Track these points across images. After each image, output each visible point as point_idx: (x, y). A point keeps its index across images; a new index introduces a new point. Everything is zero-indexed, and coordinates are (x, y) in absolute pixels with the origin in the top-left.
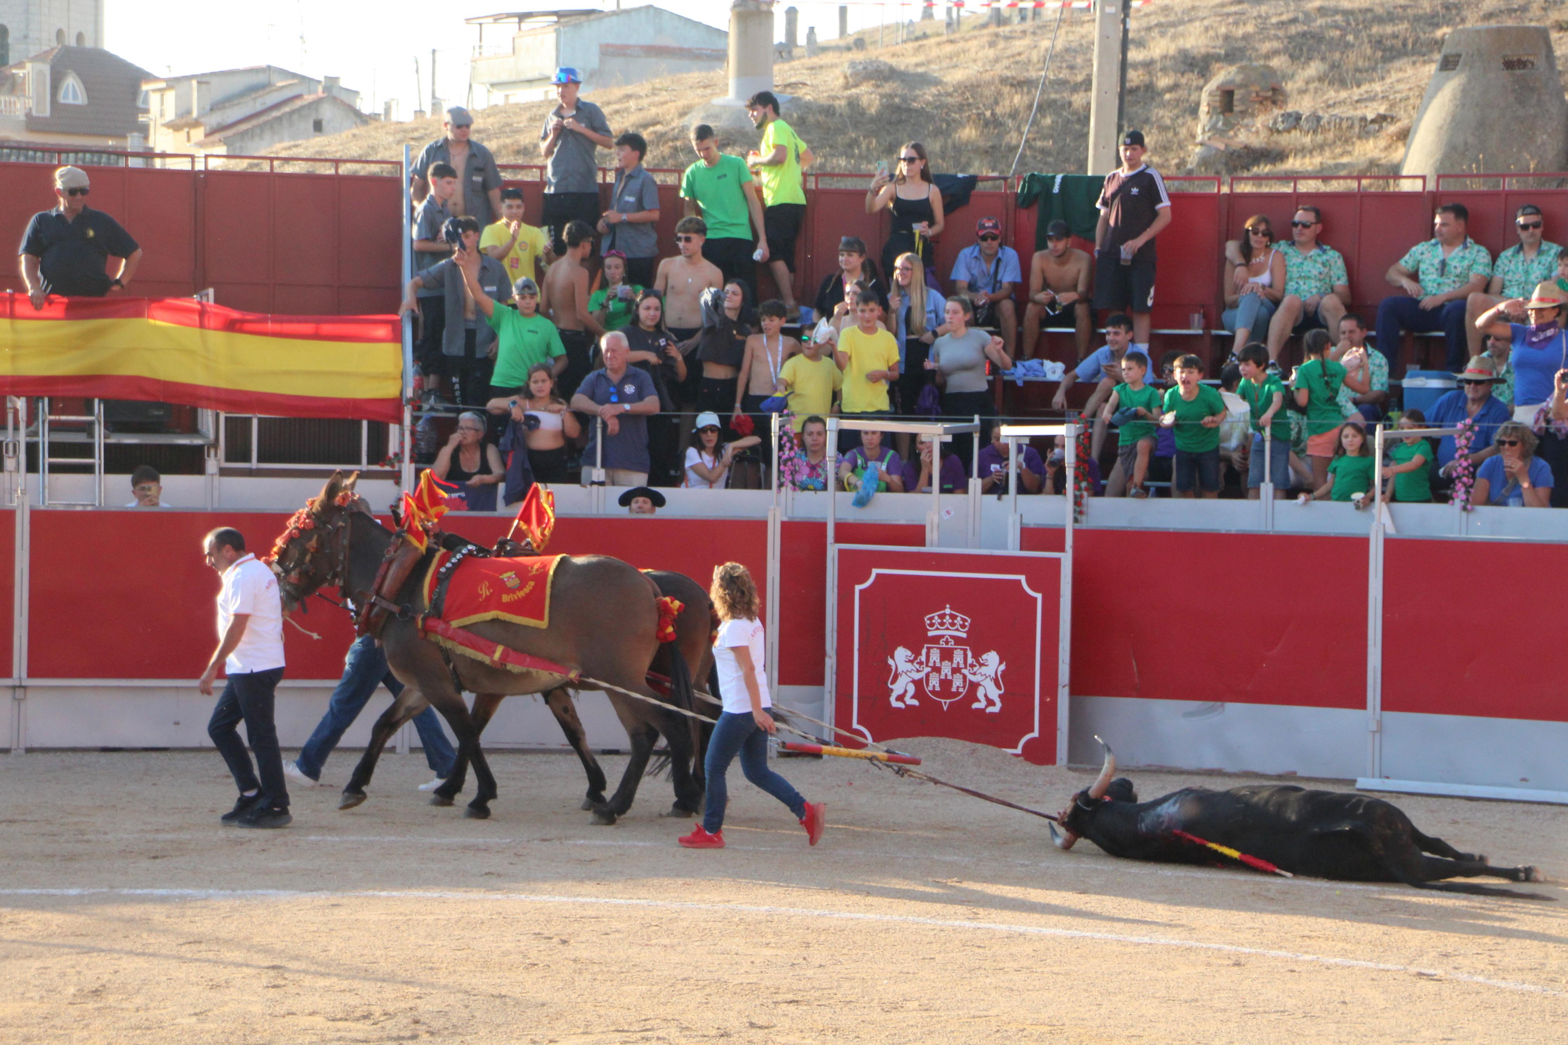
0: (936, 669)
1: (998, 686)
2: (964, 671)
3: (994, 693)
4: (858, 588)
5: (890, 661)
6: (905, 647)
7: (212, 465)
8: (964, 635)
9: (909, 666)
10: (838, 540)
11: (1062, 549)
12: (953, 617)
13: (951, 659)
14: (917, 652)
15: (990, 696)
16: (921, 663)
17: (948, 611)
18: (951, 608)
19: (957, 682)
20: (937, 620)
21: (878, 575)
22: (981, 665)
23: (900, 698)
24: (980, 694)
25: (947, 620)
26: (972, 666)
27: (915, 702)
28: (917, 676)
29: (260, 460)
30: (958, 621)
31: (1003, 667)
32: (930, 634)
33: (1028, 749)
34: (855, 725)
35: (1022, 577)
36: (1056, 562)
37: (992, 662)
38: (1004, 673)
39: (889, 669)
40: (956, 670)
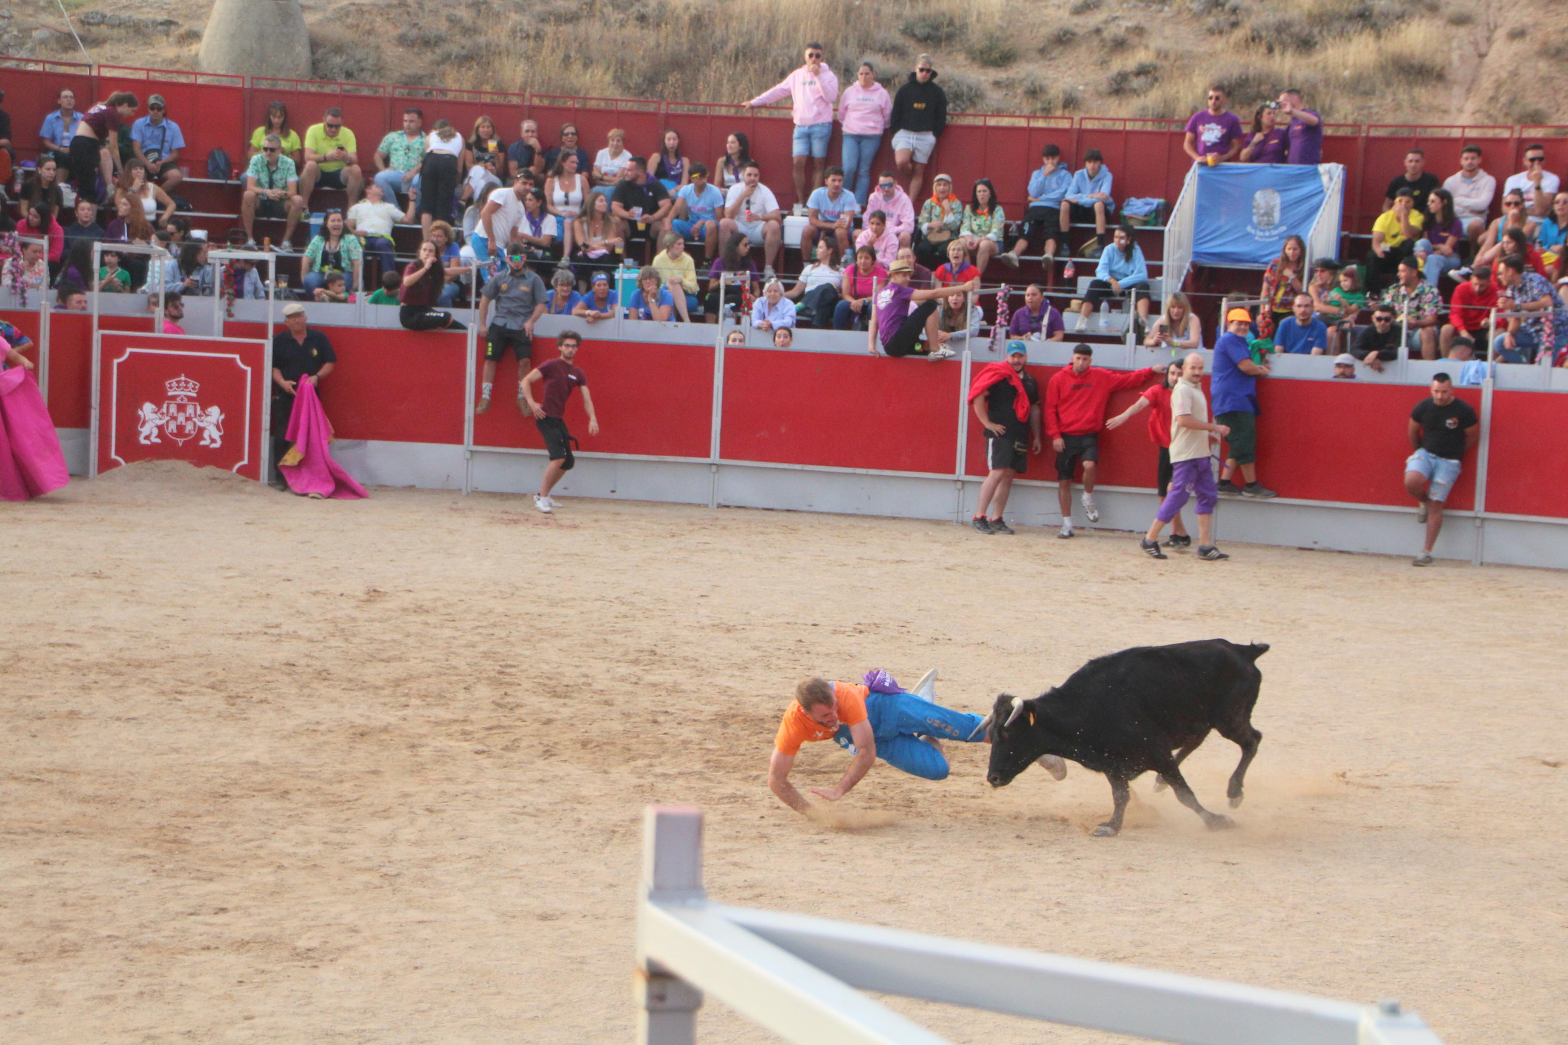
0: (174, 418)
1: (219, 430)
2: (195, 420)
3: (216, 435)
4: (116, 361)
5: (140, 412)
6: (152, 402)
8: (195, 395)
9: (154, 416)
10: (101, 326)
11: (264, 336)
12: (186, 382)
13: (185, 412)
14: (159, 405)
15: (214, 436)
16: (162, 414)
17: (183, 378)
18: (186, 376)
19: (189, 427)
20: (174, 384)
21: (131, 353)
22: (207, 415)
23: (147, 437)
24: (206, 435)
25: (183, 384)
26: (200, 416)
27: (158, 441)
28: (160, 423)
30: (191, 385)
31: (223, 417)
32: (171, 393)
33: (240, 471)
34: (113, 456)
35: (237, 357)
36: (262, 346)
37: (215, 413)
38: (223, 421)
39: (139, 417)
40: (188, 419)
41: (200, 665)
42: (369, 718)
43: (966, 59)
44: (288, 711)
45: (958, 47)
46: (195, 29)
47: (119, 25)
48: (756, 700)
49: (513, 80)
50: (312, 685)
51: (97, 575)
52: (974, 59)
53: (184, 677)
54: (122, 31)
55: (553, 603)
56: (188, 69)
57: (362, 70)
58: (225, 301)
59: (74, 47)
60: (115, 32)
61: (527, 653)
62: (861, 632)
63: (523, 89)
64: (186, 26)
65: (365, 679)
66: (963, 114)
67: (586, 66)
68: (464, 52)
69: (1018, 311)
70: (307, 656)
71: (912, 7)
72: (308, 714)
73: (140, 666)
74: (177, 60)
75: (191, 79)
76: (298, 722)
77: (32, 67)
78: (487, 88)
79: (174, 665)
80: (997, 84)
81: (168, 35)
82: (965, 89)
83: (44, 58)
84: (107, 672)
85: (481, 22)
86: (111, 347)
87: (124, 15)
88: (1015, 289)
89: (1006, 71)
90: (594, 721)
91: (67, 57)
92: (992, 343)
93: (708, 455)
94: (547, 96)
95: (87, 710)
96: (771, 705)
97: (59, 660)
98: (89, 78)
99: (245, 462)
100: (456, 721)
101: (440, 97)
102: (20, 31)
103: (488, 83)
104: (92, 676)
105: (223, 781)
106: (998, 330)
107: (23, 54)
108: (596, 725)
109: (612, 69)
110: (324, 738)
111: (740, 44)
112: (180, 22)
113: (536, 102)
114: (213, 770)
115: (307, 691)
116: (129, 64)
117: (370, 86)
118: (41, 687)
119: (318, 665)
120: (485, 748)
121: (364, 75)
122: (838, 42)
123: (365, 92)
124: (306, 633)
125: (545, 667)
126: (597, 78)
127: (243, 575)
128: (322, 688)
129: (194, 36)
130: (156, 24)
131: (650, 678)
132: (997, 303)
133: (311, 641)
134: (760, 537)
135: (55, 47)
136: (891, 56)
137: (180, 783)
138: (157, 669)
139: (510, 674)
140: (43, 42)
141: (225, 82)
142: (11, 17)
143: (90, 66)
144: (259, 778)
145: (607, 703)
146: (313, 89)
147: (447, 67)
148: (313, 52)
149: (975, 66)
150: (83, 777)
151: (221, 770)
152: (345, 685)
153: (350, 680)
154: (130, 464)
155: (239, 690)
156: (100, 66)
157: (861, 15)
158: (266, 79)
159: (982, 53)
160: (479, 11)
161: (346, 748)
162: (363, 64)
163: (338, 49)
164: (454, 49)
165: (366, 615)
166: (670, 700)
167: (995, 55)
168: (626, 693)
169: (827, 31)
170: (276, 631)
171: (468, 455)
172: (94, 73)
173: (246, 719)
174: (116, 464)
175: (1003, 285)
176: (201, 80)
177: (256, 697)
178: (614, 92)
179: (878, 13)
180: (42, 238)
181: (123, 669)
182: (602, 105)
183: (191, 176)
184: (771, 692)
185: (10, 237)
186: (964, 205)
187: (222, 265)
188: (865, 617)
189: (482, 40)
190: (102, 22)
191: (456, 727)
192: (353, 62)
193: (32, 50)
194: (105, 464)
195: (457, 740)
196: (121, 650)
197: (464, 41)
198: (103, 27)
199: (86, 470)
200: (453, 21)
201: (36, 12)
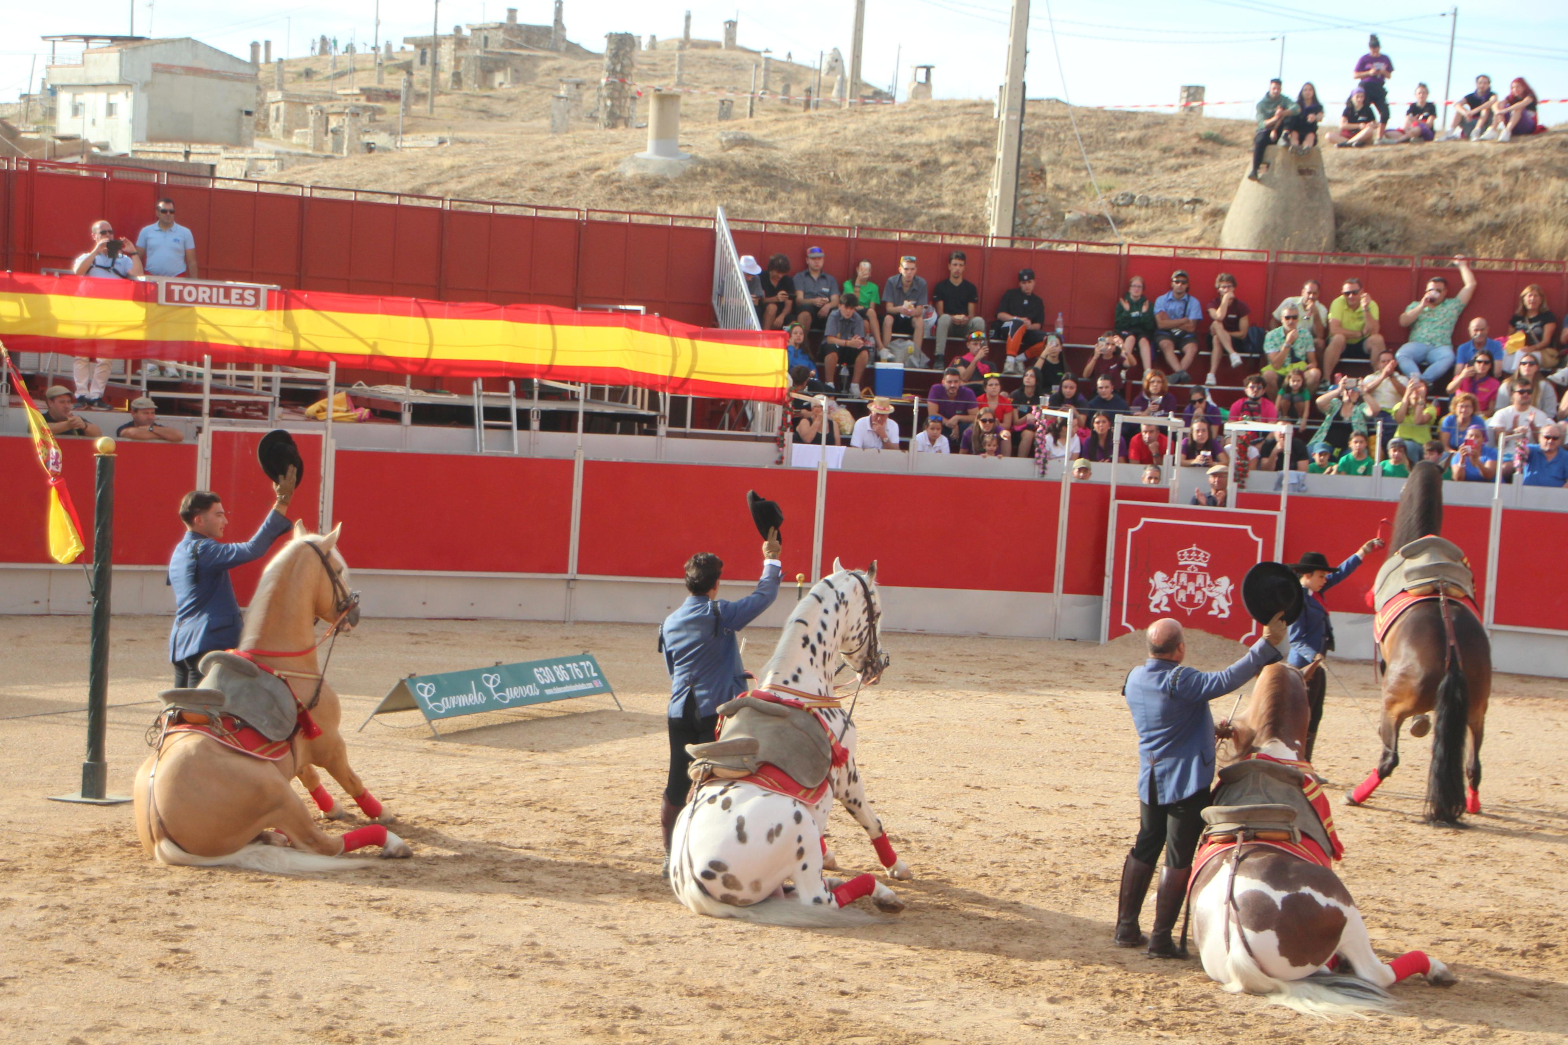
0: (1184, 588)
1: (1228, 600)
2: (1204, 589)
3: (1225, 605)
4: (1130, 531)
5: (1151, 581)
6: (1162, 571)
7: (663, 428)
8: (1205, 565)
9: (1165, 585)
10: (1118, 497)
11: (1277, 508)
12: (1198, 552)
13: (1194, 581)
15: (1222, 607)
16: (1173, 583)
17: (1194, 548)
18: (1197, 546)
19: (1198, 596)
20: (1186, 554)
21: (1146, 523)
22: (1216, 586)
23: (1157, 606)
24: (1215, 605)
25: (1194, 554)
26: (1210, 586)
27: (1168, 609)
28: (1170, 592)
29: (692, 426)
31: (1232, 587)
32: (1181, 563)
34: (1124, 623)
35: (1249, 528)
36: (1274, 518)
37: (1225, 584)
38: (1232, 592)
39: (1150, 586)
40: (1198, 589)
46: (1222, 207)
47: (1147, 205)
49: (1550, 247)
54: (1150, 211)
56: (1211, 245)
57: (1387, 242)
59: (1106, 228)
60: (1143, 212)
63: (1561, 256)
64: (1213, 203)
68: (1499, 220)
74: (1202, 236)
75: (1216, 255)
77: (1062, 248)
78: (1519, 256)
83: (1076, 239)
85: (1518, 189)
86: (1127, 517)
87: (1154, 195)
91: (1100, 238)
98: (1118, 257)
102: (1053, 215)
103: (1521, 251)
107: (1057, 236)
112: (1206, 200)
116: (1155, 242)
117: (1394, 257)
121: (1388, 246)
123: (1388, 263)
129: (1218, 214)
130: (1182, 202)
135: (1086, 228)
140: (1076, 224)
141: (1247, 257)
142: (1045, 202)
143: (1120, 245)
146: (1333, 262)
148: (1337, 225)
158: (1288, 253)
160: (1517, 179)
162: (1389, 236)
163: (1364, 221)
164: (1487, 218)
172: (1124, 251)
174: (1126, 631)
176: (1227, 256)
180: (1066, 410)
189: (1518, 208)
190: (1131, 203)
192: (1376, 235)
193: (1065, 232)
194: (1116, 630)
197: (1498, 210)
198: (1132, 208)
199: (1098, 638)
200: (1488, 189)
201: (1069, 195)
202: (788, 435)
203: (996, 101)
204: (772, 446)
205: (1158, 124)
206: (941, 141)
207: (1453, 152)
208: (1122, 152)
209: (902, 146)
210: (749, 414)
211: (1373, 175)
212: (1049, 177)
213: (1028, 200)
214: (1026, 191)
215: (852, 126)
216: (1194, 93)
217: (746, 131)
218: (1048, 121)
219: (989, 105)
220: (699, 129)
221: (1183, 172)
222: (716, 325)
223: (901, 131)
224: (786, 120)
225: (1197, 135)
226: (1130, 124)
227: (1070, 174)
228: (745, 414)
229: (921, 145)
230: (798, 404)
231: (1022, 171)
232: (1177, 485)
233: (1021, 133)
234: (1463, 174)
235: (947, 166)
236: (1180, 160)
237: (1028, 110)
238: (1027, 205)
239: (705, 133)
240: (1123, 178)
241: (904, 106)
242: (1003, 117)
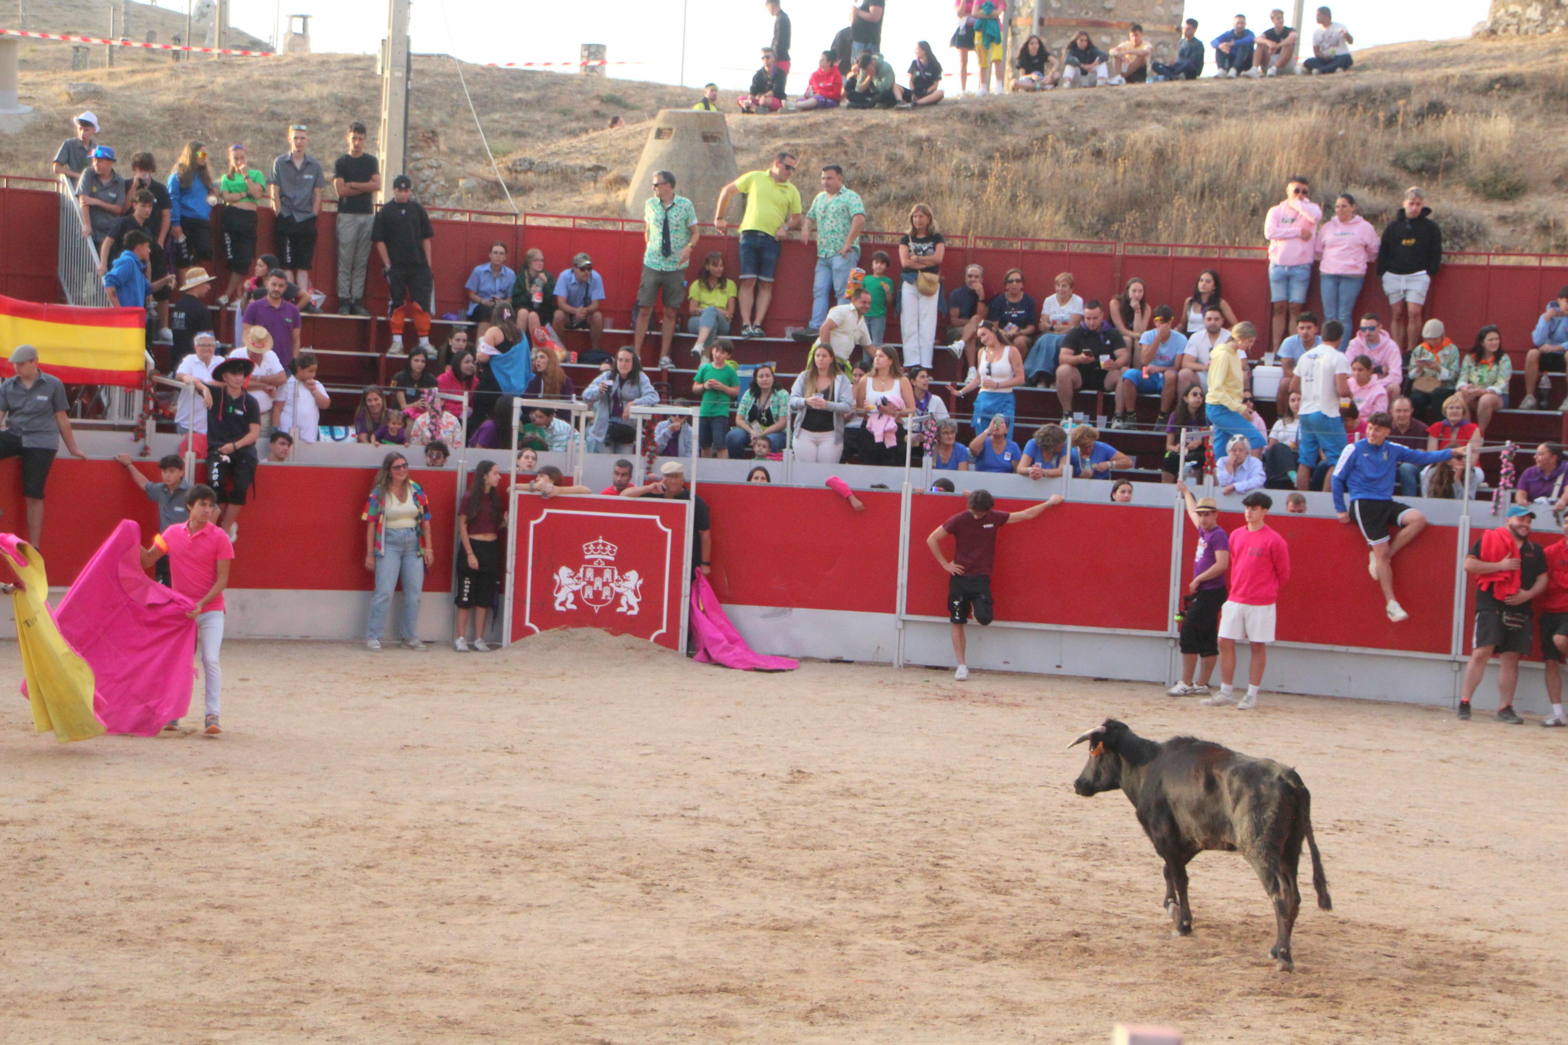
0: (591, 583)
1: (637, 596)
2: (612, 585)
3: (634, 601)
4: (533, 523)
5: (556, 577)
6: (568, 566)
8: (612, 559)
9: (570, 581)
11: (687, 497)
12: (604, 545)
13: (602, 576)
14: (576, 570)
15: (631, 603)
16: (579, 579)
17: (601, 541)
18: (604, 539)
19: (606, 592)
20: (592, 547)
21: (549, 514)
22: (625, 580)
23: (563, 604)
24: (623, 601)
25: (600, 547)
26: (618, 581)
27: (574, 607)
28: (576, 588)
30: (608, 548)
31: (641, 582)
32: (587, 557)
33: (657, 640)
34: (528, 623)
35: (657, 518)
36: (683, 507)
37: (633, 578)
38: (641, 587)
39: (554, 582)
40: (605, 584)
41: (613, 849)
42: (792, 911)
43: (1467, 191)
44: (706, 901)
45: (1457, 179)
46: (624, 174)
47: (547, 172)
48: (1220, 903)
49: (955, 222)
50: (732, 874)
51: (509, 751)
52: (1476, 192)
53: (597, 862)
54: (550, 178)
55: (992, 789)
56: (615, 216)
58: (646, 458)
59: (501, 196)
60: (543, 179)
61: (964, 843)
62: (1342, 830)
63: (966, 230)
64: (616, 170)
65: (789, 868)
66: (1462, 253)
67: (1035, 205)
68: (904, 193)
69: (1526, 472)
70: (727, 841)
71: (1405, 136)
72: (728, 905)
73: (552, 849)
74: (605, 206)
75: (619, 226)
76: (717, 913)
77: (457, 217)
79: (587, 849)
80: (1502, 219)
81: (595, 181)
82: (1465, 225)
83: (470, 208)
84: (518, 855)
85: (923, 161)
86: (529, 508)
87: (553, 161)
88: (1522, 447)
89: (1514, 204)
90: (1038, 921)
91: (492, 206)
92: (1496, 508)
93: (1164, 628)
94: (991, 238)
95: (496, 897)
96: (1239, 910)
97: (470, 841)
98: (515, 228)
99: (664, 630)
100: (886, 917)
101: (878, 241)
102: (447, 181)
104: (503, 859)
105: (638, 977)
106: (1502, 493)
107: (450, 204)
108: (1040, 926)
109: (1064, 208)
110: (743, 933)
111: (1206, 180)
112: (609, 167)
113: (980, 244)
114: (626, 964)
115: (726, 880)
116: (555, 212)
118: (451, 870)
119: (738, 851)
120: (918, 948)
122: (1318, 176)
124: (726, 817)
125: (983, 859)
126: (1047, 218)
127: (660, 752)
128: (741, 876)
129: (623, 181)
130: (583, 169)
131: (1100, 875)
132: (1500, 462)
133: (730, 825)
134: (1225, 720)
135: (481, 196)
136: (1379, 190)
137: (591, 978)
138: (569, 853)
139: (945, 867)
140: (470, 191)
142: (439, 167)
143: (516, 215)
144: (674, 974)
145: (1052, 901)
147: (885, 209)
149: (1477, 199)
150: (492, 968)
151: (635, 965)
152: (767, 874)
153: (772, 869)
154: (545, 632)
155: (655, 877)
156: (526, 215)
157: (1345, 146)
159: (1485, 185)
160: (921, 150)
161: (768, 944)
164: (894, 189)
165: (789, 798)
166: (1123, 901)
167: (1501, 186)
168: (1073, 891)
169: (1307, 164)
170: (694, 814)
171: (900, 625)
172: (520, 222)
173: (661, 909)
174: (530, 631)
175: (1508, 443)
176: (628, 227)
177: (674, 884)
178: (1065, 233)
179: (1364, 143)
180: (461, 394)
181: (535, 852)
182: (1050, 247)
183: (614, 327)
184: (1238, 895)
185: (430, 393)
186: (1462, 353)
187: (644, 421)
188: (1346, 813)
189: (923, 179)
190: (530, 170)
191: (886, 924)
193: (459, 200)
194: (520, 632)
195: (888, 938)
196: (532, 831)
197: (904, 181)
198: (530, 175)
199: (500, 639)
200: (893, 160)
201: (464, 161)
202: (151, 424)
203: (379, 56)
204: (131, 435)
205: (555, 84)
206: (322, 98)
207: (858, 121)
208: (520, 114)
209: (277, 103)
210: (105, 400)
211: (779, 143)
212: (441, 139)
213: (419, 165)
214: (417, 154)
215: (220, 80)
216: (594, 51)
217: (98, 83)
218: (439, 79)
219: (373, 59)
220: (42, 79)
221: (584, 137)
222: (64, 301)
223: (276, 86)
224: (145, 71)
225: (598, 97)
226: (528, 83)
227: (465, 137)
228: (99, 401)
229: (299, 103)
230: (161, 387)
231: (410, 134)
232: (581, 473)
233: (408, 92)
234: (868, 143)
235: (329, 126)
236: (581, 124)
237: (415, 66)
238: (419, 170)
239: (49, 84)
240: (521, 141)
241: (278, 59)
242: (387, 74)
